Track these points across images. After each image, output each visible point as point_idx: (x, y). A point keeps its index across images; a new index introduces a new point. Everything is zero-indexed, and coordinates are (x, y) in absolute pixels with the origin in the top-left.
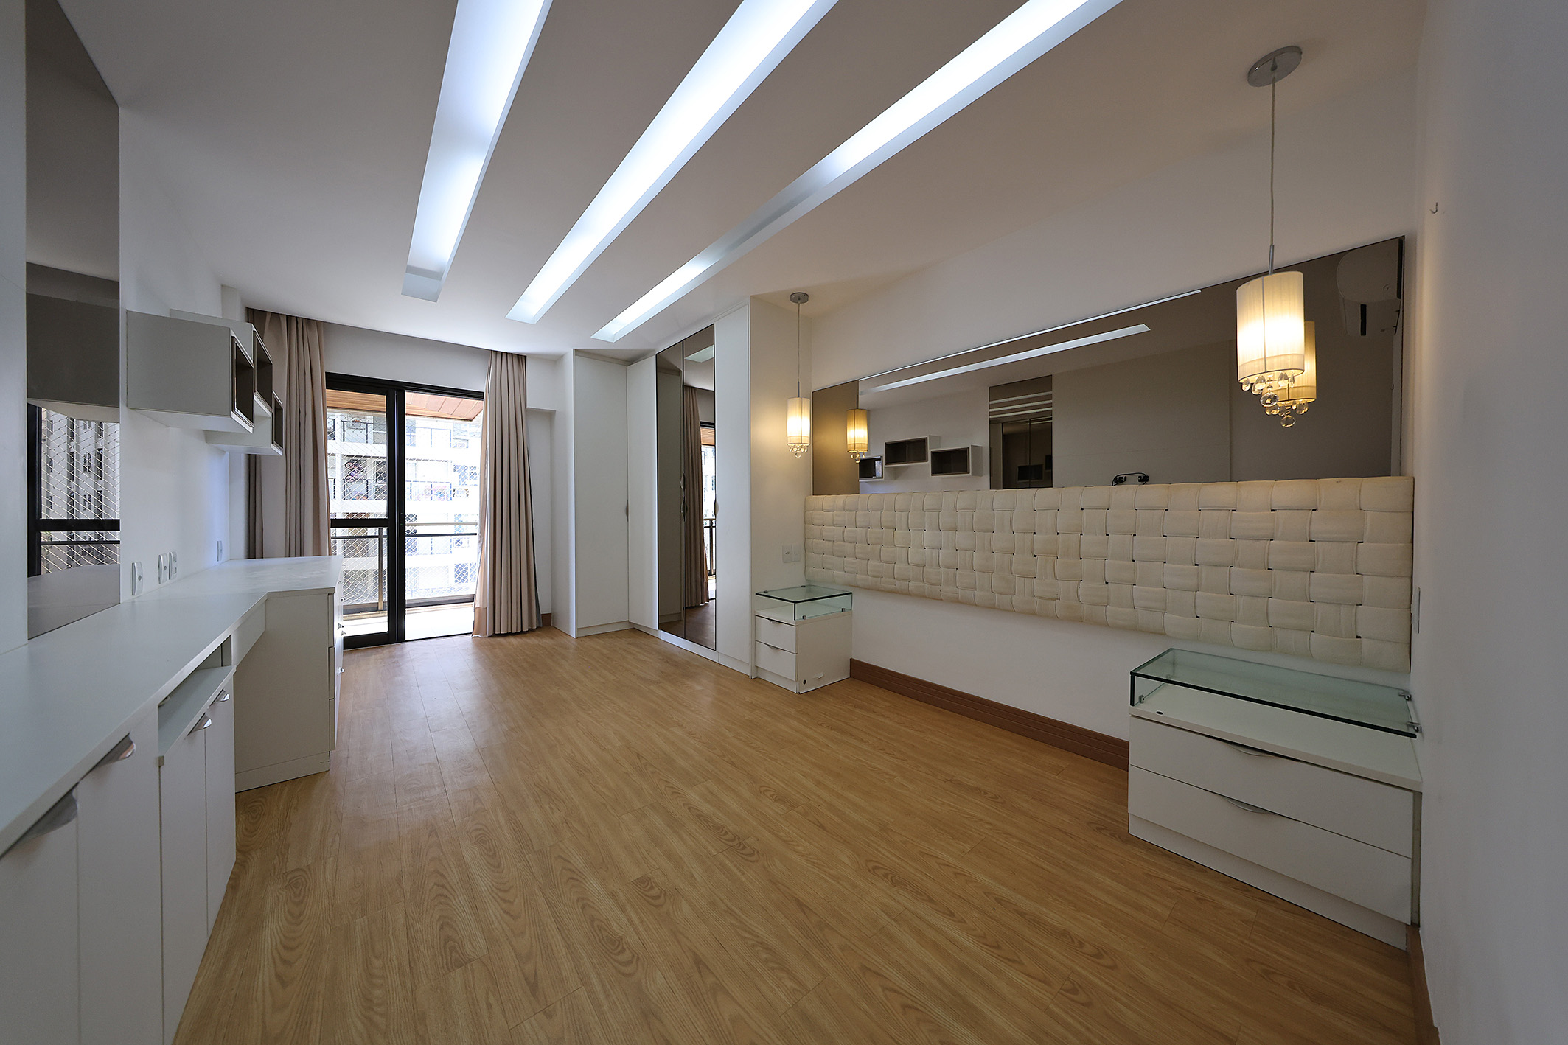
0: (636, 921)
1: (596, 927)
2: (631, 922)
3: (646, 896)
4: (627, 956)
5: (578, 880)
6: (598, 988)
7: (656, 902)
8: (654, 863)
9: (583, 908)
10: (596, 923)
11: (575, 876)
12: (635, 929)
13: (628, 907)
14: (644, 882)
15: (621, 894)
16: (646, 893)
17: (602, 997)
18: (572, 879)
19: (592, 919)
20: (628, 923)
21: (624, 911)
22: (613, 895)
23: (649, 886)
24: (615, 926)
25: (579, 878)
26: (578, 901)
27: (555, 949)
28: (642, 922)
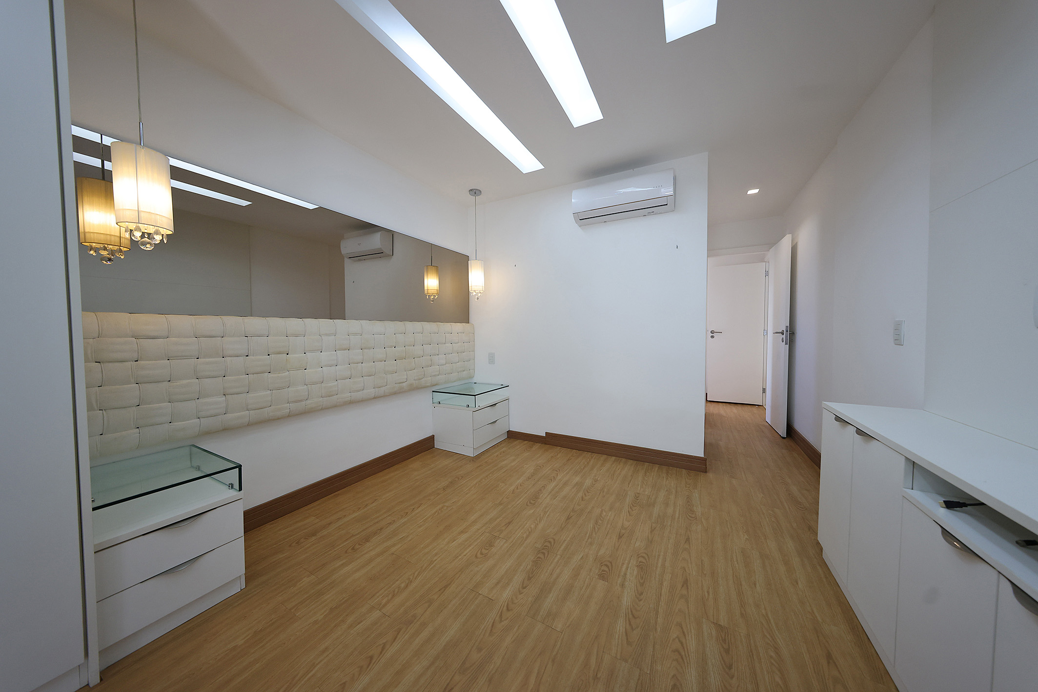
0: (625, 566)
1: (644, 579)
2: (627, 569)
3: (609, 570)
4: (640, 559)
5: (631, 611)
6: (660, 560)
7: (609, 564)
8: (587, 580)
9: (642, 594)
10: (642, 581)
11: (631, 616)
12: (628, 564)
13: (622, 574)
14: (602, 576)
15: (619, 582)
16: (608, 571)
17: (661, 557)
18: (633, 616)
19: (642, 585)
20: (629, 569)
21: (625, 574)
22: (623, 585)
23: (603, 573)
24: (635, 573)
25: (630, 613)
26: (641, 600)
27: (668, 589)
28: (623, 564)
